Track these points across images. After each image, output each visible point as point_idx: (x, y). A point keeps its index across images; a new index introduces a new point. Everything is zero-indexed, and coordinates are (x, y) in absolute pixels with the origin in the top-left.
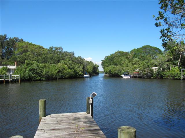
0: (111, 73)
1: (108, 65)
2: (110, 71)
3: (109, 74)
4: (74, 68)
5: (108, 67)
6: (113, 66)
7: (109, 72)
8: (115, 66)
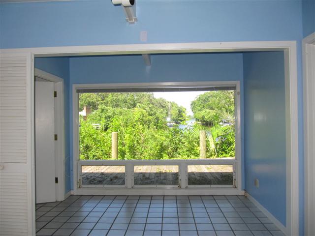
0: (204, 121)
1: (200, 108)
2: (203, 117)
3: (201, 121)
4: (155, 114)
5: (200, 112)
6: (208, 110)
7: (202, 119)
8: (211, 111)
